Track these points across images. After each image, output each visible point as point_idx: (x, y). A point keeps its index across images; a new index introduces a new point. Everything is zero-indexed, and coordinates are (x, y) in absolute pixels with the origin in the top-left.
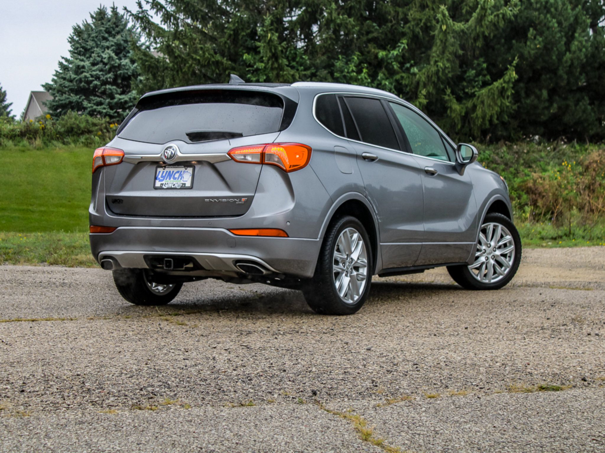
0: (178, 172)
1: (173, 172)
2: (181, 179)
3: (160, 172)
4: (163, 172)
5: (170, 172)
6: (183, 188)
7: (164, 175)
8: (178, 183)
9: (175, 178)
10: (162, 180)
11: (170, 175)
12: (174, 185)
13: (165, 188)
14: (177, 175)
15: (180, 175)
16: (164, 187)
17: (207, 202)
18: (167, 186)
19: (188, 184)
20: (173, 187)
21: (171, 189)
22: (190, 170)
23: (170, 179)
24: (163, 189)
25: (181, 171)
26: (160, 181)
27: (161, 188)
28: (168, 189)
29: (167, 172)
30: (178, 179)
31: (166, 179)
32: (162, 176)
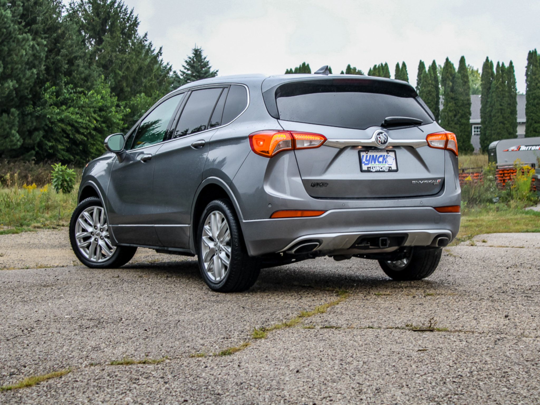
0: (381, 156)
1: (376, 156)
2: (386, 162)
3: (363, 156)
4: (367, 156)
5: (373, 156)
6: (390, 171)
7: (368, 158)
8: (385, 167)
9: (380, 162)
10: (368, 164)
11: (374, 159)
12: (381, 168)
13: (373, 171)
14: (381, 159)
15: (384, 159)
16: (371, 170)
17: (414, 184)
18: (374, 170)
19: (394, 168)
20: (381, 170)
21: (379, 171)
22: (392, 154)
23: (375, 163)
24: (372, 172)
25: (384, 156)
26: (365, 164)
27: (368, 171)
28: (376, 172)
29: (370, 156)
30: (383, 163)
31: (371, 163)
32: (366, 160)
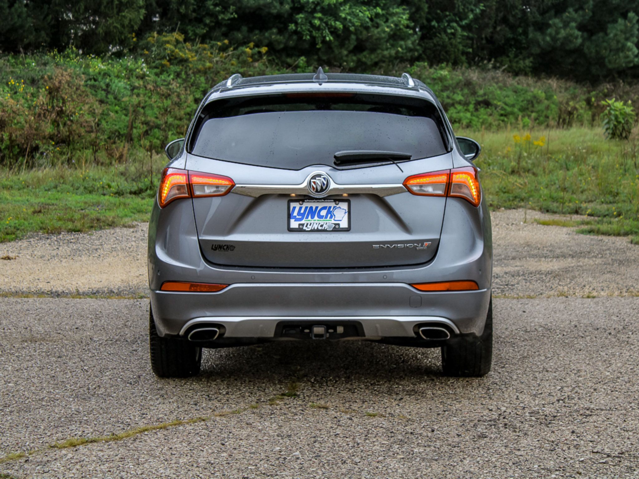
0: (324, 208)
1: (317, 208)
2: (331, 217)
3: (294, 208)
4: (301, 208)
5: (311, 208)
6: (337, 229)
7: (302, 211)
8: (329, 223)
9: (320, 217)
10: (301, 220)
11: (312, 212)
12: (322, 226)
13: (307, 229)
14: (323, 213)
15: (329, 212)
16: (305, 228)
17: (376, 250)
18: (310, 228)
19: (344, 224)
20: (320, 228)
21: (318, 231)
22: (344, 206)
23: (312, 217)
24: (305, 231)
25: (330, 207)
26: (297, 220)
27: (300, 230)
28: (313, 231)
29: (306, 208)
30: (326, 217)
31: (307, 218)
32: (299, 213)
